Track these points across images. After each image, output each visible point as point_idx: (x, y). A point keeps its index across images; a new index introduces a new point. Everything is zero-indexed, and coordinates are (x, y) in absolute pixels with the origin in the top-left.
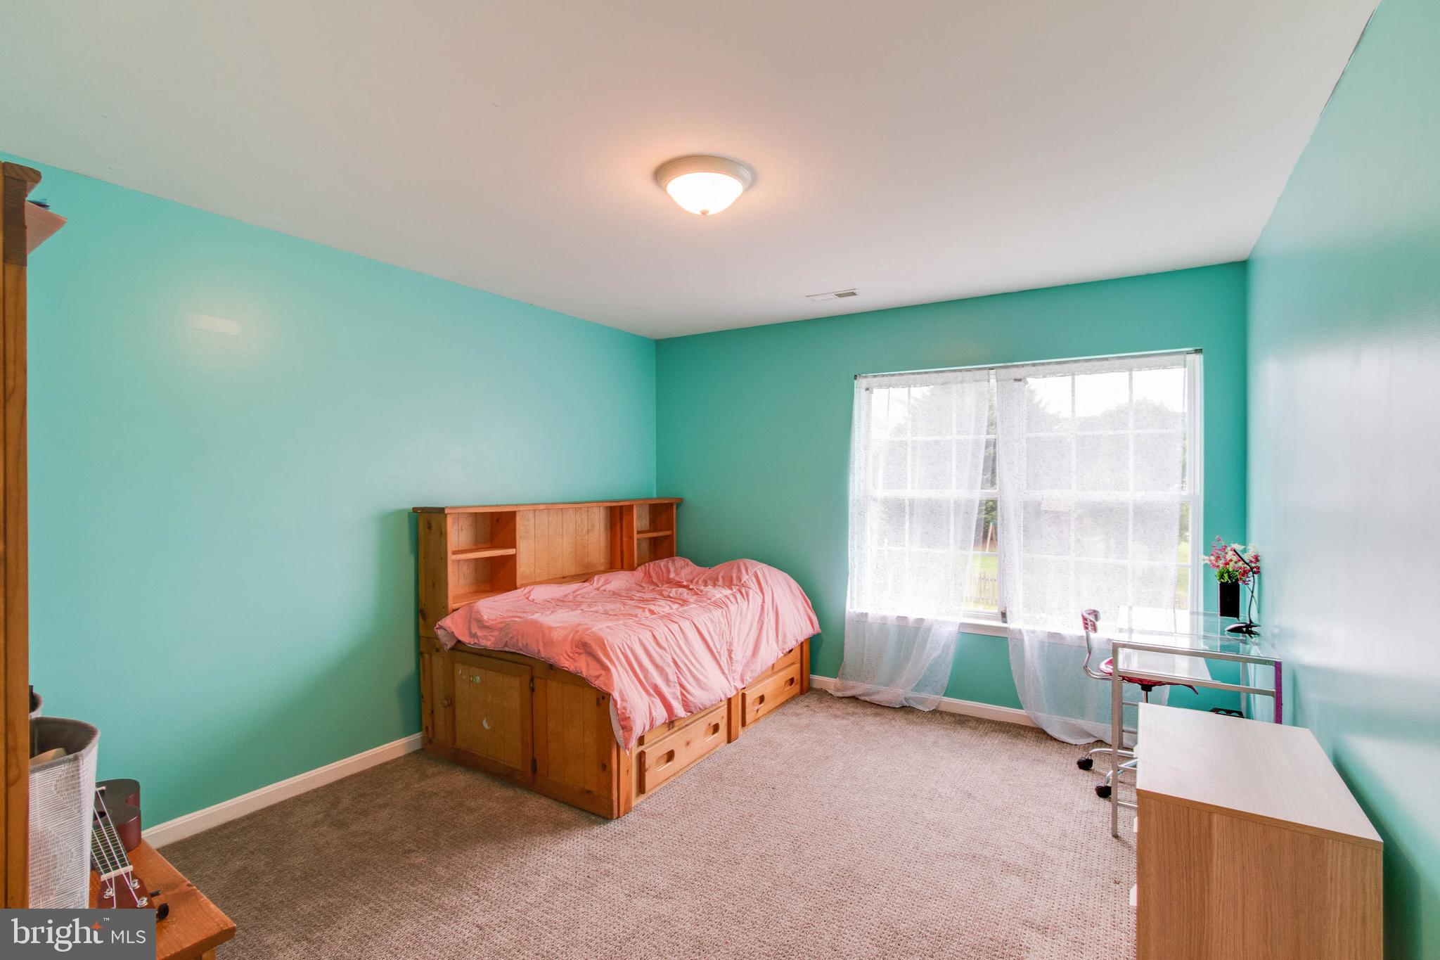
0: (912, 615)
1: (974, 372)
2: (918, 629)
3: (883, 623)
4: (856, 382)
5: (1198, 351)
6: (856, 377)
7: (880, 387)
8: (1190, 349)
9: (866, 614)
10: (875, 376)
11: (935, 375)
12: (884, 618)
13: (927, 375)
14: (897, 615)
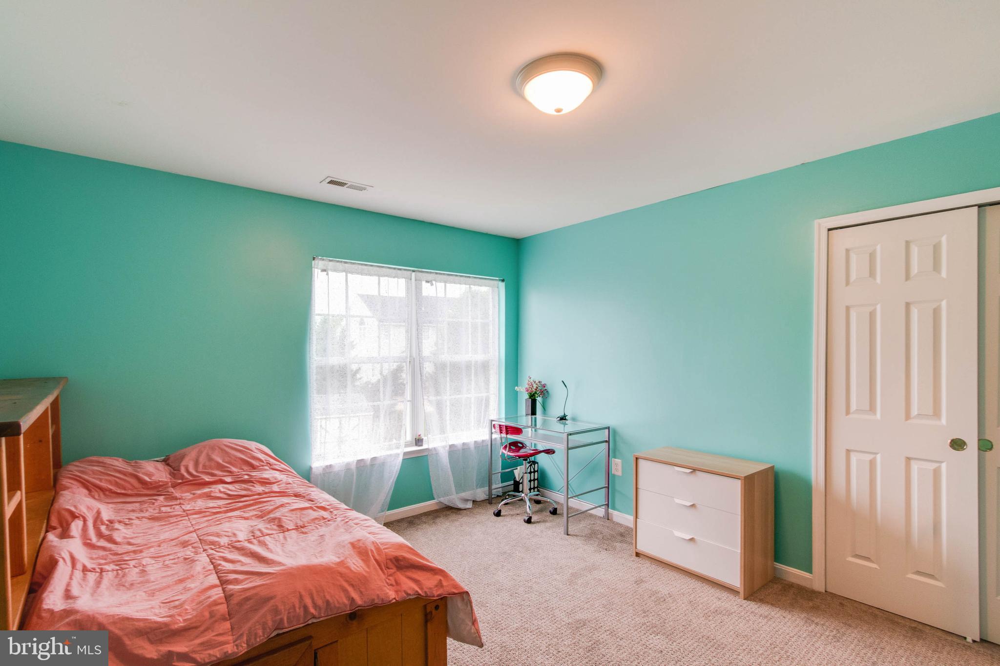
0: (367, 456)
1: (403, 271)
2: (372, 465)
3: (348, 468)
4: (313, 262)
5: (503, 281)
6: (314, 259)
7: (335, 270)
8: (497, 279)
9: (331, 466)
10: (330, 261)
11: (378, 269)
12: (348, 464)
13: (371, 268)
14: (356, 459)
